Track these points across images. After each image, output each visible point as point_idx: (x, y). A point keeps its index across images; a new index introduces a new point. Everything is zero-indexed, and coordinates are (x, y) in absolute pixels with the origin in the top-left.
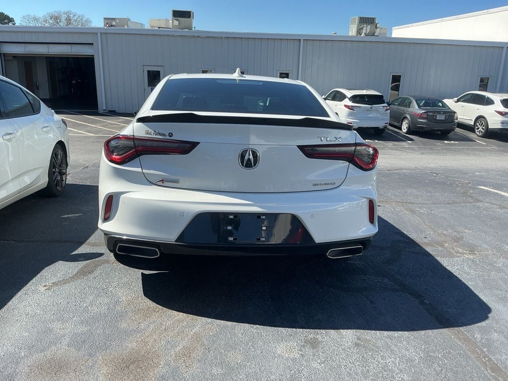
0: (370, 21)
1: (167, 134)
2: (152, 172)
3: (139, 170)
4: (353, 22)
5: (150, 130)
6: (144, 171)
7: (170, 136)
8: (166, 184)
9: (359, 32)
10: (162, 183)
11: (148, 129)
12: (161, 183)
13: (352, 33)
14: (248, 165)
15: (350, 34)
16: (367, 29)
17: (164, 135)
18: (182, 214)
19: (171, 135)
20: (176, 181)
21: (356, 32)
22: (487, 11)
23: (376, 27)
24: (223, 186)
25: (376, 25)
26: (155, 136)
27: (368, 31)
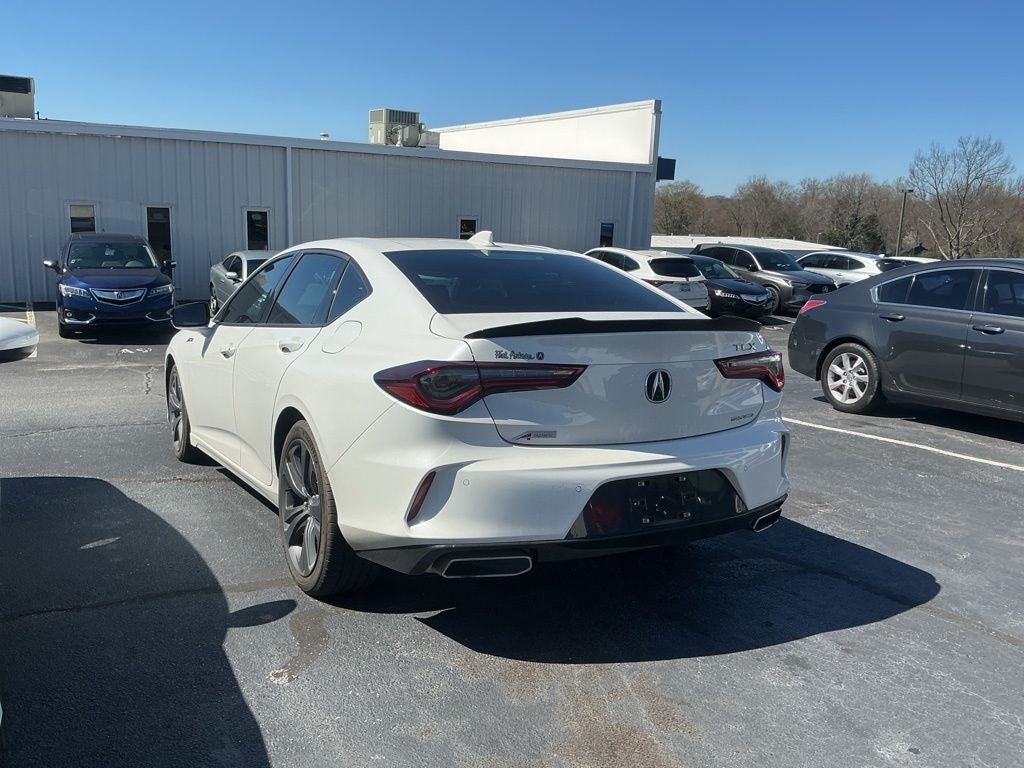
0: (409, 118)
1: (534, 355)
2: (510, 422)
3: (488, 420)
4: (375, 117)
5: (504, 351)
6: (497, 422)
7: (540, 359)
8: (533, 441)
9: (390, 136)
10: (527, 439)
11: (500, 348)
12: (524, 440)
13: (376, 139)
14: (658, 396)
15: (372, 141)
16: (404, 133)
17: (530, 357)
18: (578, 488)
19: (540, 356)
20: (552, 434)
21: (383, 137)
22: (595, 109)
23: (420, 130)
24: (624, 434)
25: (420, 128)
26: (513, 360)
27: (406, 137)
